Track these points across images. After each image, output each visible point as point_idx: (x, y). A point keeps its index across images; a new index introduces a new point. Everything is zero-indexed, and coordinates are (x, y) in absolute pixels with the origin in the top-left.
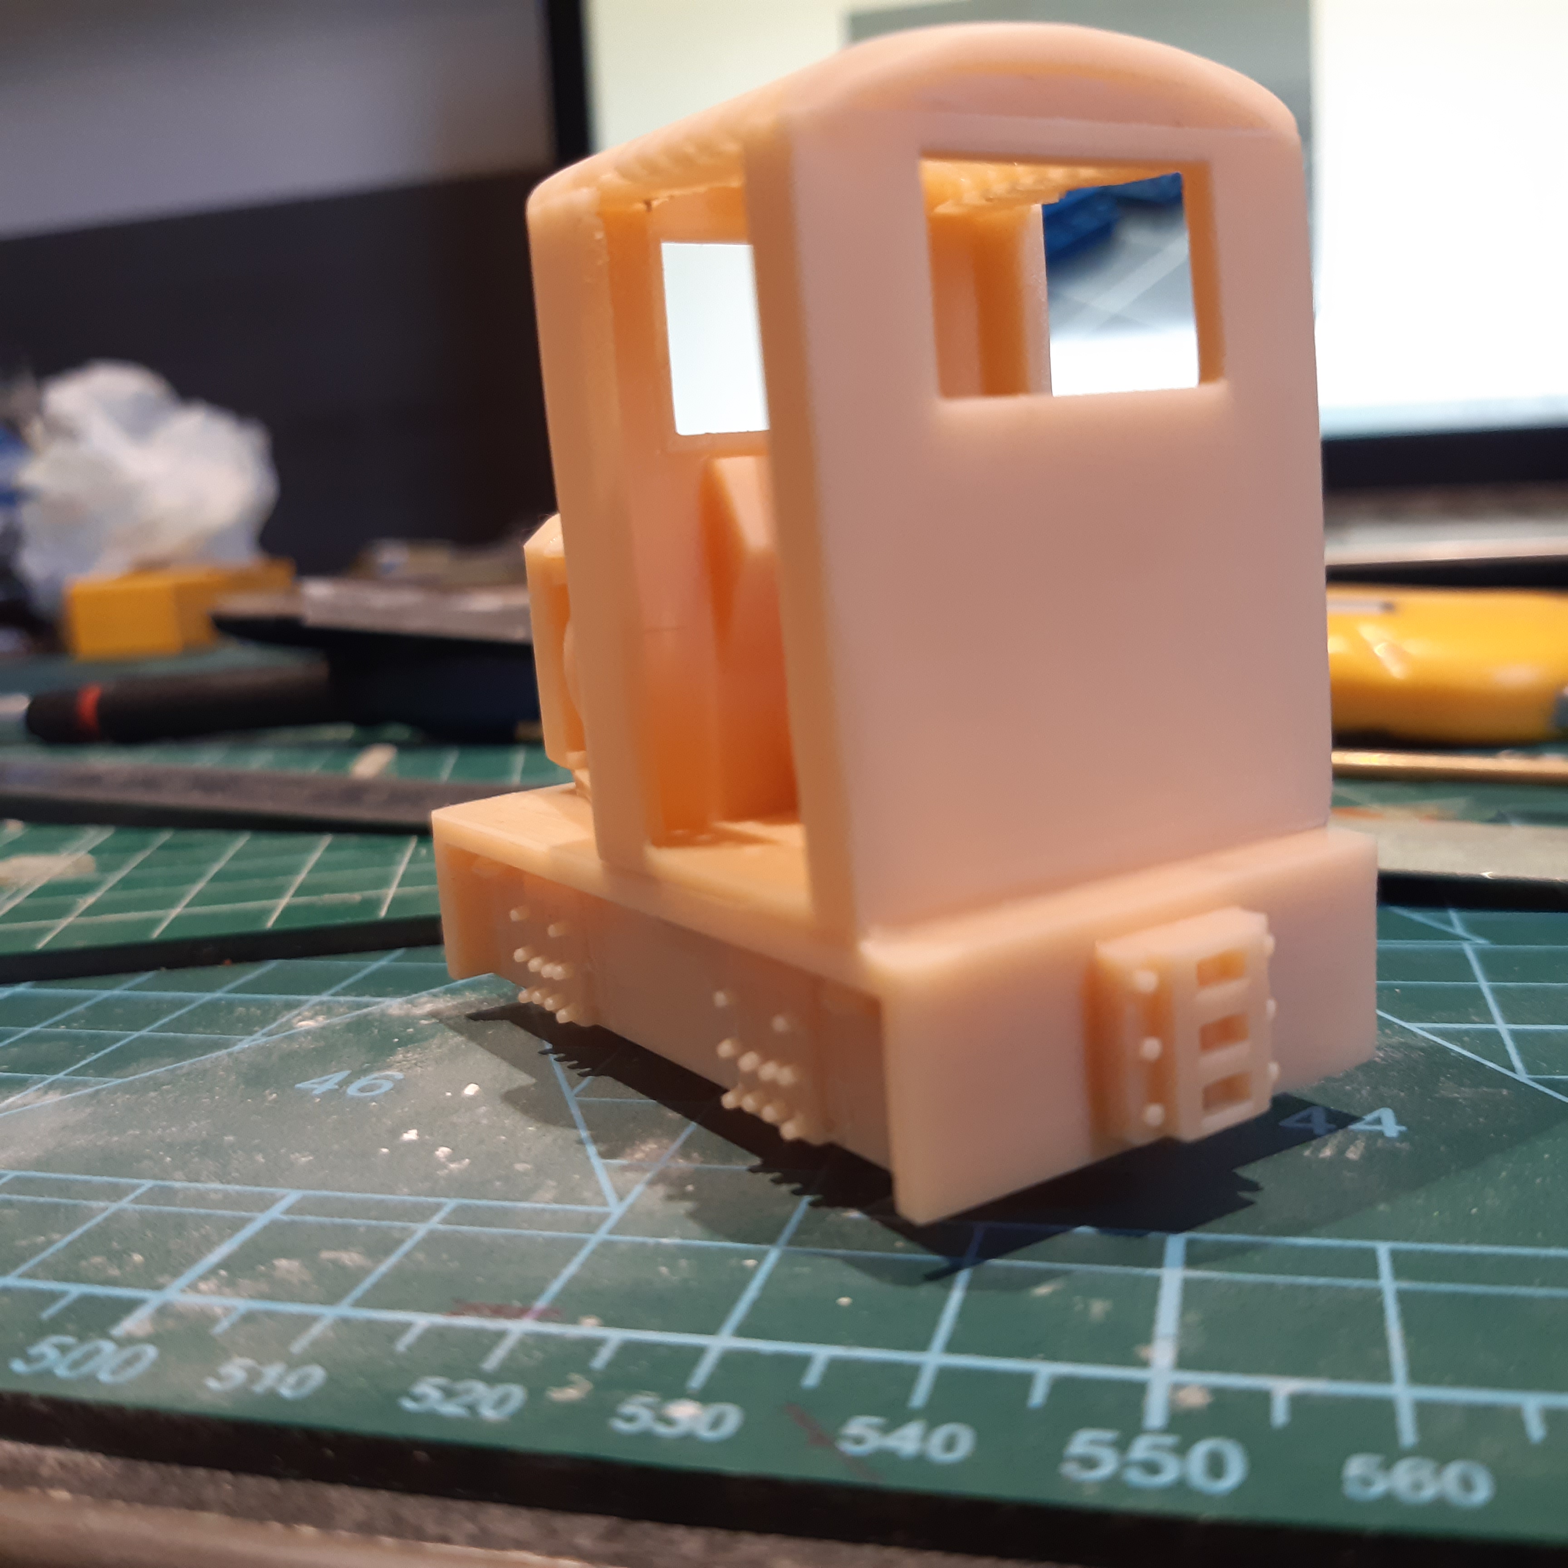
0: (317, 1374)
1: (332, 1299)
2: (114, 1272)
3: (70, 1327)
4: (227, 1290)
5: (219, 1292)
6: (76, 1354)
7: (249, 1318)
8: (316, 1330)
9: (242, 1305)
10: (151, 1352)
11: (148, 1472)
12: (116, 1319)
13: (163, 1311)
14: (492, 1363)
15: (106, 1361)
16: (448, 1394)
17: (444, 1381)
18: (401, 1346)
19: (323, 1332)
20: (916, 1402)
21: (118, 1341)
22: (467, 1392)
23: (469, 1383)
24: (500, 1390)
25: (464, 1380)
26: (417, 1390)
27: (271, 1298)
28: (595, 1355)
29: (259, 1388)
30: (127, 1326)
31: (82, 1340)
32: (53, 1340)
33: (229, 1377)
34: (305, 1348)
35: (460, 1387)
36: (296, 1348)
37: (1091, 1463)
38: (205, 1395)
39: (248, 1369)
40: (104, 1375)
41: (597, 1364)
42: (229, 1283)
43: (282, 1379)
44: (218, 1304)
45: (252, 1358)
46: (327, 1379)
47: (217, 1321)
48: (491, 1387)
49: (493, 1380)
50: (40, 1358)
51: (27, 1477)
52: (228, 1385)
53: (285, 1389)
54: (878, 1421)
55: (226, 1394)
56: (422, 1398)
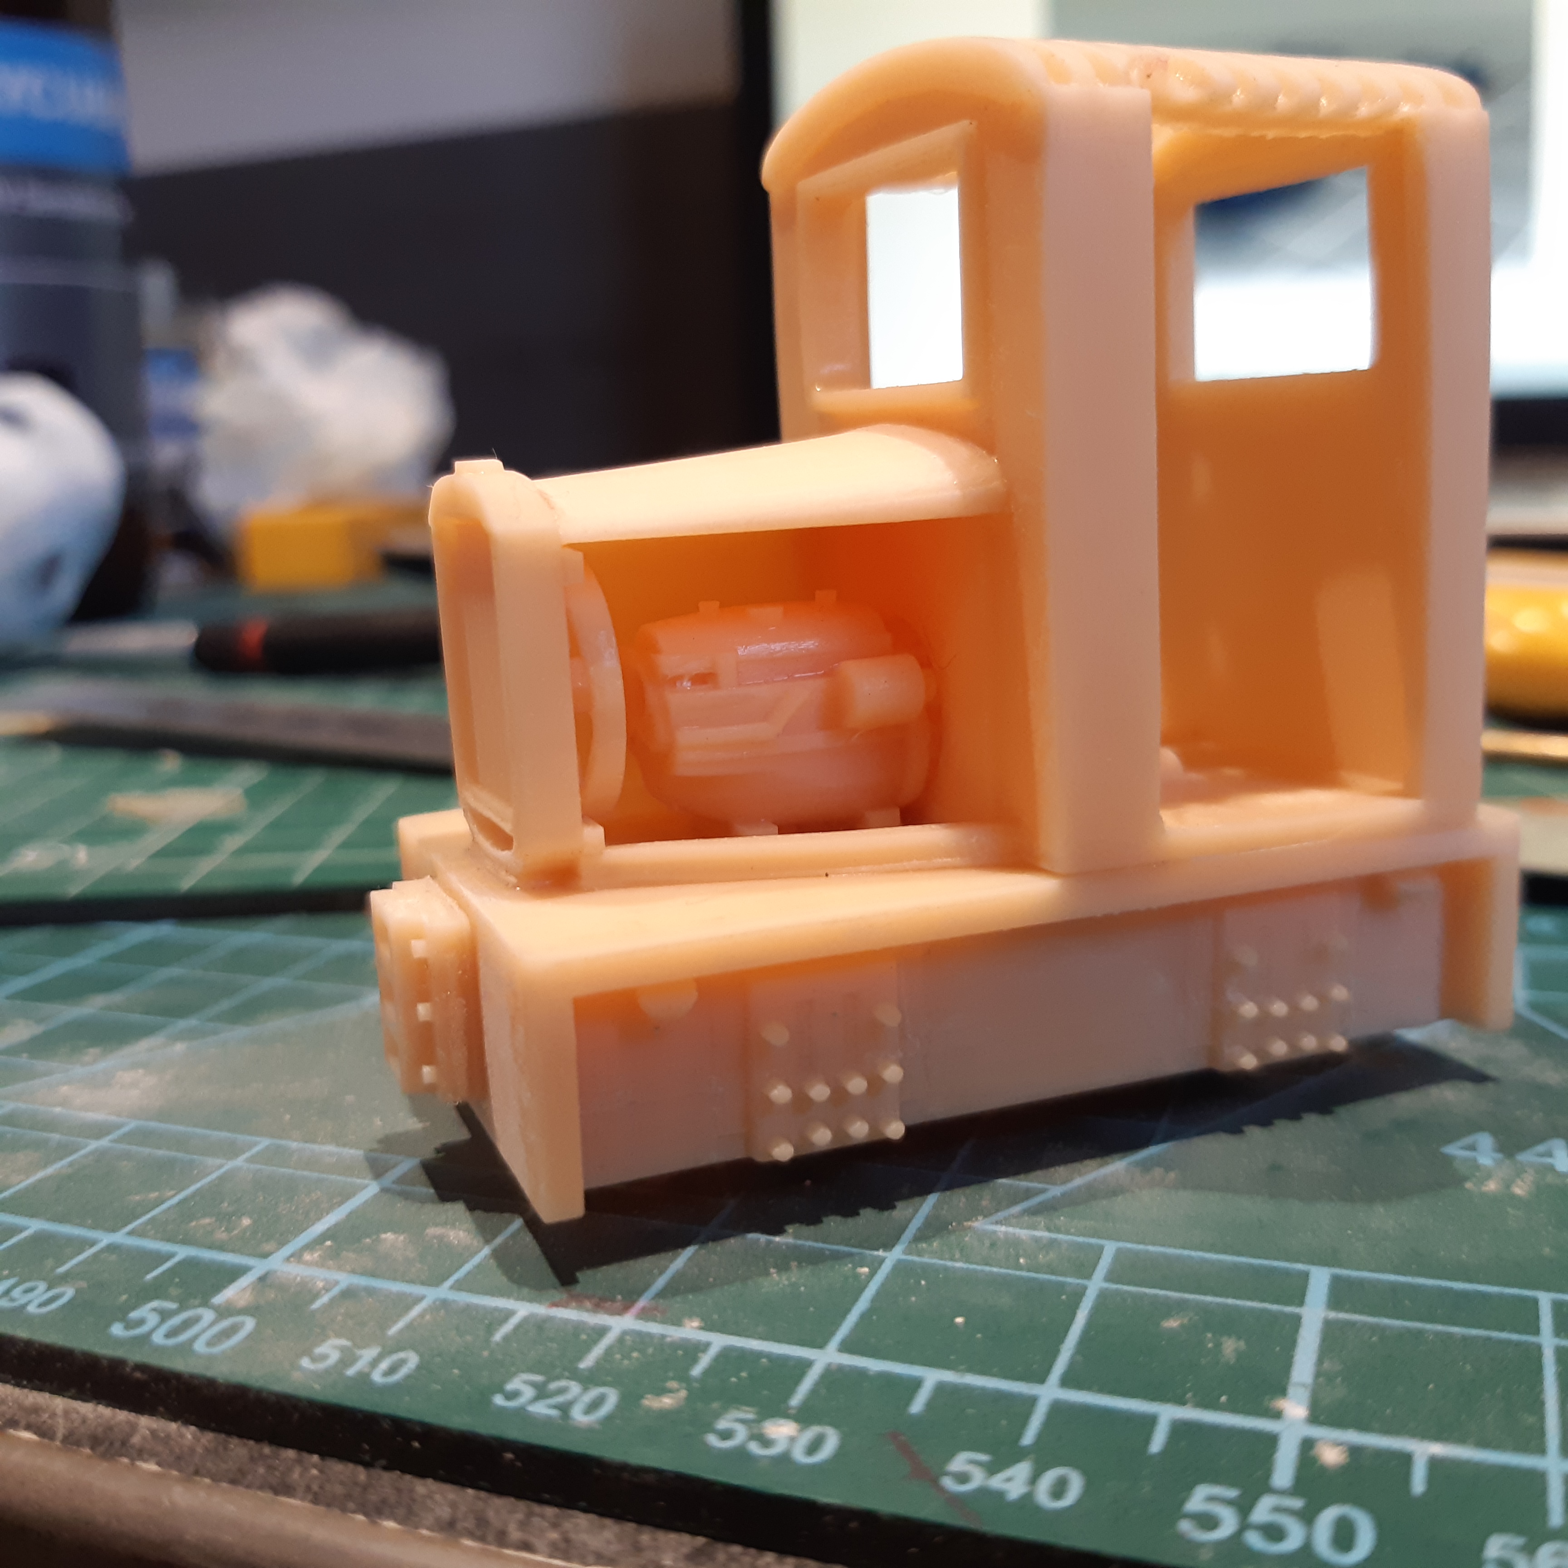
0: (412, 1360)
1: (435, 1279)
2: (221, 1235)
3: (174, 1291)
4: (331, 1263)
5: (320, 1263)
6: (176, 1320)
7: (348, 1294)
8: (414, 1313)
9: (344, 1279)
12: (218, 1288)
13: (264, 1280)
14: (587, 1362)
15: (204, 1331)
16: (542, 1393)
17: (538, 1378)
18: (498, 1337)
19: (422, 1315)
20: (1028, 1438)
21: (216, 1309)
22: (562, 1391)
23: (563, 1383)
24: (595, 1392)
25: (558, 1378)
26: (510, 1387)
27: (373, 1275)
28: (695, 1360)
29: (351, 1372)
30: (229, 1294)
31: (182, 1308)
32: (155, 1304)
33: (324, 1357)
34: (401, 1331)
35: (553, 1386)
36: (393, 1330)
37: (1208, 1522)
38: (296, 1375)
39: (343, 1349)
40: (200, 1346)
41: (697, 1371)
42: (333, 1257)
43: (375, 1363)
44: (319, 1276)
45: (348, 1339)
46: (419, 1368)
47: (316, 1296)
48: (586, 1389)
49: (588, 1380)
50: (141, 1322)
51: (117, 1444)
52: (321, 1366)
53: (377, 1377)
54: (983, 1457)
55: (316, 1375)
56: (512, 1396)
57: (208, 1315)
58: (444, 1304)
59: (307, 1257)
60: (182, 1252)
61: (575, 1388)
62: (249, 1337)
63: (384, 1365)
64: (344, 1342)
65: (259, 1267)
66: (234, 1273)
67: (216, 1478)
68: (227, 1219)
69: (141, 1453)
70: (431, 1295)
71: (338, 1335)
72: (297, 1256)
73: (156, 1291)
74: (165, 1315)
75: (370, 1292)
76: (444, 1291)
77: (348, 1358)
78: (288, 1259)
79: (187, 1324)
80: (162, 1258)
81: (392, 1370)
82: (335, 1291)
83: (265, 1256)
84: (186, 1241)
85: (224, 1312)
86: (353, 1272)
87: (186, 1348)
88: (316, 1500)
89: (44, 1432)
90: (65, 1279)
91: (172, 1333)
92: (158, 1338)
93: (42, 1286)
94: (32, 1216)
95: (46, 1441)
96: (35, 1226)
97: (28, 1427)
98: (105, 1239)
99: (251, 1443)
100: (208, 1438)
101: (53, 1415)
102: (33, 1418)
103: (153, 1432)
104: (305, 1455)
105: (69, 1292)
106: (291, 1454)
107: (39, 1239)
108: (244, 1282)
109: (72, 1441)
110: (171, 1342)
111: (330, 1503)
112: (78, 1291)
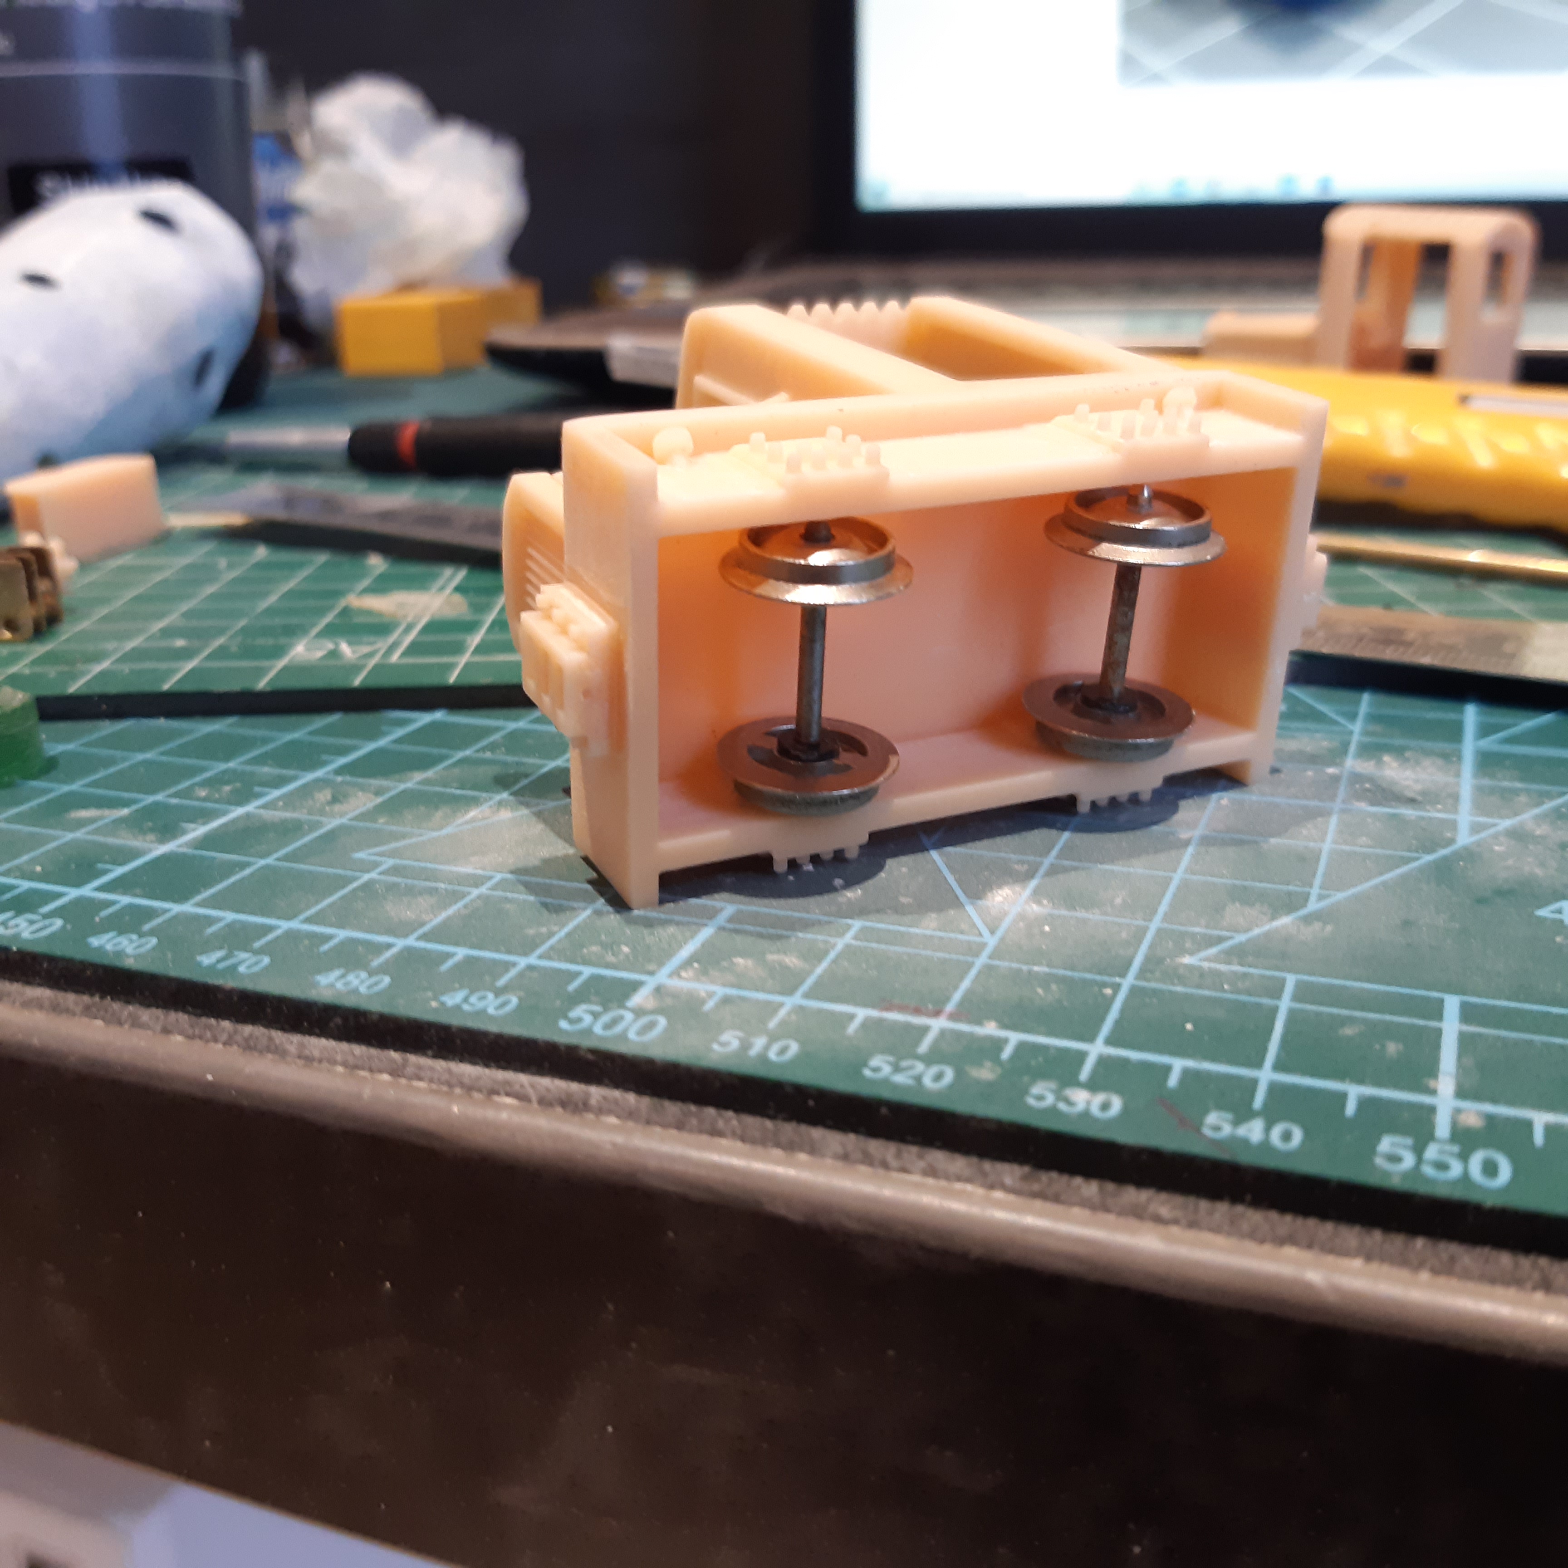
0: (794, 1048)
1: (789, 991)
2: (610, 958)
3: (593, 998)
4: (704, 979)
5: (697, 979)
6: (606, 1018)
7: (726, 1000)
8: (782, 1014)
9: (721, 991)
10: (662, 1021)
11: (673, 1108)
12: (627, 996)
13: (659, 990)
14: (923, 1048)
15: (630, 1025)
16: (897, 1069)
17: (891, 1058)
18: (851, 1031)
19: (789, 1016)
20: (1257, 1103)
21: (634, 1011)
23: (910, 1062)
24: (936, 1069)
25: (905, 1059)
26: (873, 1064)
27: (739, 987)
28: (1001, 1049)
29: (752, 1053)
30: (637, 999)
31: (606, 1009)
32: (584, 1007)
33: (727, 1044)
34: (778, 1026)
35: (904, 1064)
36: (771, 1025)
37: (1394, 1159)
38: (713, 1055)
39: (740, 1039)
40: (632, 1035)
41: (1004, 1056)
42: (704, 972)
43: (768, 1046)
44: (702, 988)
45: (740, 1031)
46: (802, 1049)
47: (704, 1001)
48: (929, 1066)
49: (928, 1060)
50: (579, 1020)
51: (581, 1105)
52: (728, 1049)
53: (773, 1057)
54: (1230, 1115)
55: (730, 1056)
56: (876, 1070)
57: (629, 1015)
58: (802, 1008)
59: (684, 974)
60: (587, 971)
61: (920, 1067)
62: (666, 1030)
63: (775, 1048)
64: (740, 1034)
65: (651, 982)
66: (635, 986)
67: (664, 1126)
68: (610, 947)
69: (600, 1111)
70: (789, 1002)
71: (732, 1029)
72: (675, 974)
73: (579, 997)
74: (596, 1016)
75: (743, 999)
76: (798, 999)
77: (745, 1044)
78: (671, 976)
79: (615, 1022)
80: (572, 976)
81: (782, 1052)
82: (716, 998)
83: (651, 973)
84: (586, 962)
85: (639, 1012)
86: (724, 985)
87: (623, 1036)
89: (521, 1098)
90: (506, 989)
91: (607, 1027)
92: (598, 1030)
93: (490, 996)
94: (457, 944)
95: (523, 1104)
96: (461, 952)
97: (508, 1094)
98: (523, 962)
99: (680, 1103)
100: (647, 1100)
101: (522, 1086)
102: (508, 1088)
103: (602, 1096)
104: (724, 1111)
105: (514, 1000)
106: (712, 1110)
107: (469, 961)
108: (644, 992)
109: (545, 1103)
110: (609, 1033)
111: (753, 1142)
112: (520, 999)
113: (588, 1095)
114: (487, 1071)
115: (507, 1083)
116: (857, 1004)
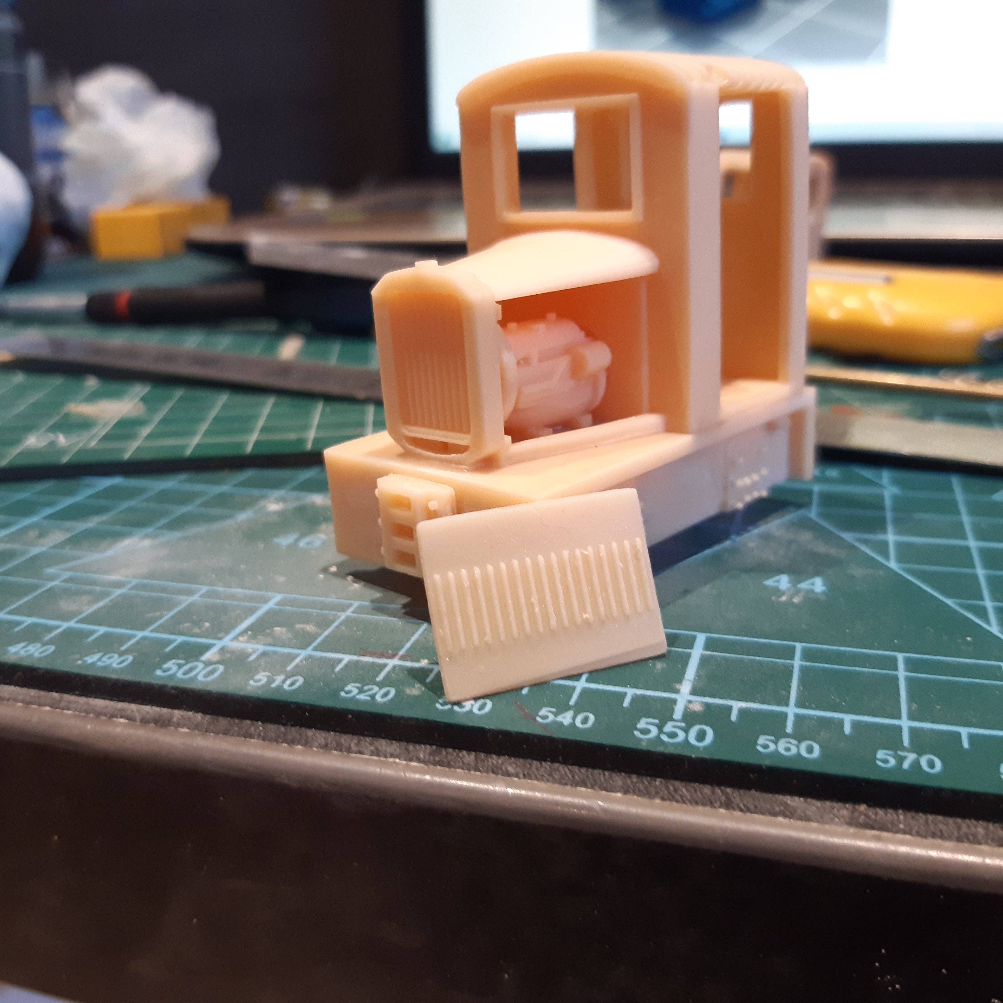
0: (300, 681)
1: (304, 647)
2: (196, 630)
3: (181, 656)
4: (253, 641)
5: (248, 641)
6: (186, 667)
7: (264, 654)
8: (297, 660)
9: (261, 648)
10: (221, 668)
11: (223, 722)
12: (202, 653)
13: (223, 650)
14: (380, 678)
15: (200, 672)
16: (361, 691)
17: (359, 685)
18: (337, 669)
19: (301, 661)
20: (572, 702)
21: (203, 662)
22: (369, 690)
23: (370, 686)
24: (384, 690)
25: (368, 685)
26: (347, 689)
27: (274, 645)
28: (427, 676)
29: (274, 685)
30: (207, 656)
31: (187, 663)
32: (174, 661)
33: (259, 680)
34: (293, 668)
35: (366, 688)
36: (289, 668)
37: (646, 732)
38: (249, 688)
39: (268, 677)
40: (200, 678)
41: (428, 680)
42: (253, 637)
43: (284, 681)
44: (250, 647)
45: (269, 672)
46: (305, 682)
47: (250, 655)
48: (380, 688)
49: (381, 685)
50: (169, 669)
51: (167, 722)
52: (259, 684)
53: (286, 686)
54: (553, 710)
55: (259, 688)
56: (349, 692)
57: (201, 666)
58: (310, 657)
59: (241, 639)
60: (180, 639)
61: (375, 689)
62: (222, 674)
63: (288, 682)
64: (267, 674)
65: (219, 644)
66: (207, 648)
67: (217, 733)
68: (198, 623)
69: (178, 725)
70: (303, 653)
71: (264, 671)
72: (236, 638)
73: (173, 655)
74: (180, 666)
75: (275, 653)
76: (309, 651)
77: (270, 680)
78: (232, 640)
79: (191, 670)
80: (169, 642)
81: (292, 684)
82: (258, 653)
83: (220, 639)
84: (181, 634)
85: (208, 663)
86: (265, 644)
87: (194, 678)
88: (264, 739)
89: (130, 719)
90: (126, 652)
91: (185, 673)
92: (180, 675)
93: (116, 656)
94: (100, 624)
95: (132, 722)
96: (102, 630)
97: (122, 717)
98: (140, 634)
99: (229, 718)
100: (208, 717)
101: (132, 711)
102: (123, 713)
103: (181, 716)
104: (255, 722)
105: (130, 658)
106: (248, 722)
107: (106, 636)
108: (214, 650)
109: (145, 721)
110: (187, 677)
111: (270, 740)
112: (135, 658)
113: (172, 716)
114: (112, 703)
115: (123, 710)
116: (345, 653)
